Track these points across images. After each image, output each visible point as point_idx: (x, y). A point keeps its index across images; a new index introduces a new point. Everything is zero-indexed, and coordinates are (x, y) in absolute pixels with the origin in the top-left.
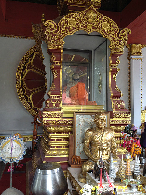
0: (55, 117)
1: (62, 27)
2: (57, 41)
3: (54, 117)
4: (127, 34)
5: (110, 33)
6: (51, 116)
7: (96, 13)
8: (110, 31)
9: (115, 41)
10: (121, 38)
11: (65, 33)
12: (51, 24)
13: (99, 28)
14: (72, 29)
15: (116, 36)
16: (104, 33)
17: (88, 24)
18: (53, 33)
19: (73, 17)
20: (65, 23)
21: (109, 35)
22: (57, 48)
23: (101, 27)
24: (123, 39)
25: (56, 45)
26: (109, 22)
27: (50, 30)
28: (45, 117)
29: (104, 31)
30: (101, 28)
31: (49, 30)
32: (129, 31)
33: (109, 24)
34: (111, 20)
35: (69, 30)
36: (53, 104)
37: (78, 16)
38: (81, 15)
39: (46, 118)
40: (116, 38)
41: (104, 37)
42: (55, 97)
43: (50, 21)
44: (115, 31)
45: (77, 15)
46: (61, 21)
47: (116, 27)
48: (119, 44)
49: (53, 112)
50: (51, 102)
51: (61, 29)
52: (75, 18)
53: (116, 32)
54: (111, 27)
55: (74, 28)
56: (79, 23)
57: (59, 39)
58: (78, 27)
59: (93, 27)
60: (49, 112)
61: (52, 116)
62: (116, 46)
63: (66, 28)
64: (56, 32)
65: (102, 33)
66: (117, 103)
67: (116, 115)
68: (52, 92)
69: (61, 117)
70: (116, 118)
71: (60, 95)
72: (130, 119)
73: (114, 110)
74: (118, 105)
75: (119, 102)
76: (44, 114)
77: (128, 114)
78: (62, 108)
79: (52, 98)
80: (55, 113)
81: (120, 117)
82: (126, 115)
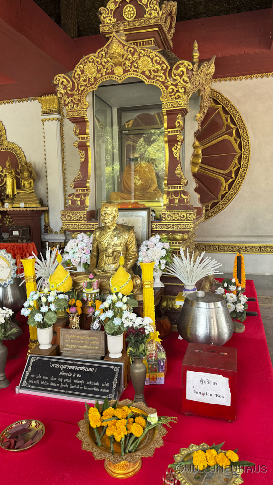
1: (79, 81)
2: (77, 104)
3: (74, 220)
4: (185, 71)
5: (155, 74)
6: (71, 218)
7: (124, 45)
8: (154, 71)
9: (167, 88)
10: (176, 80)
11: (84, 89)
12: (62, 79)
13: (134, 71)
14: (92, 80)
15: (166, 78)
16: (145, 77)
17: (116, 67)
18: (69, 92)
19: (90, 62)
20: (80, 73)
21: (153, 78)
22: (78, 115)
23: (137, 68)
24: (180, 82)
25: (77, 111)
26: (149, 57)
27: (64, 89)
29: (143, 73)
30: (137, 70)
31: (62, 90)
32: (188, 65)
33: (149, 59)
34: (151, 53)
35: (88, 82)
36: (76, 200)
37: (97, 58)
38: (100, 56)
40: (168, 81)
41: (147, 83)
43: (60, 75)
44: (162, 70)
45: (94, 57)
46: (74, 72)
47: (163, 62)
48: (175, 91)
49: (73, 212)
51: (78, 84)
52: (93, 62)
53: (165, 71)
54: (153, 63)
55: (96, 79)
56: (101, 69)
57: (79, 100)
58: (102, 76)
59: (125, 71)
60: (68, 212)
62: (171, 96)
63: (85, 81)
64: (72, 90)
65: (143, 78)
66: (173, 196)
67: (166, 216)
68: (76, 184)
69: (84, 220)
70: (167, 221)
71: (86, 187)
72: (191, 221)
73: (166, 207)
74: (174, 199)
75: (176, 193)
76: (62, 215)
77: (187, 213)
78: (87, 207)
79: (77, 193)
80: (76, 214)
81: (174, 220)
82: (184, 217)
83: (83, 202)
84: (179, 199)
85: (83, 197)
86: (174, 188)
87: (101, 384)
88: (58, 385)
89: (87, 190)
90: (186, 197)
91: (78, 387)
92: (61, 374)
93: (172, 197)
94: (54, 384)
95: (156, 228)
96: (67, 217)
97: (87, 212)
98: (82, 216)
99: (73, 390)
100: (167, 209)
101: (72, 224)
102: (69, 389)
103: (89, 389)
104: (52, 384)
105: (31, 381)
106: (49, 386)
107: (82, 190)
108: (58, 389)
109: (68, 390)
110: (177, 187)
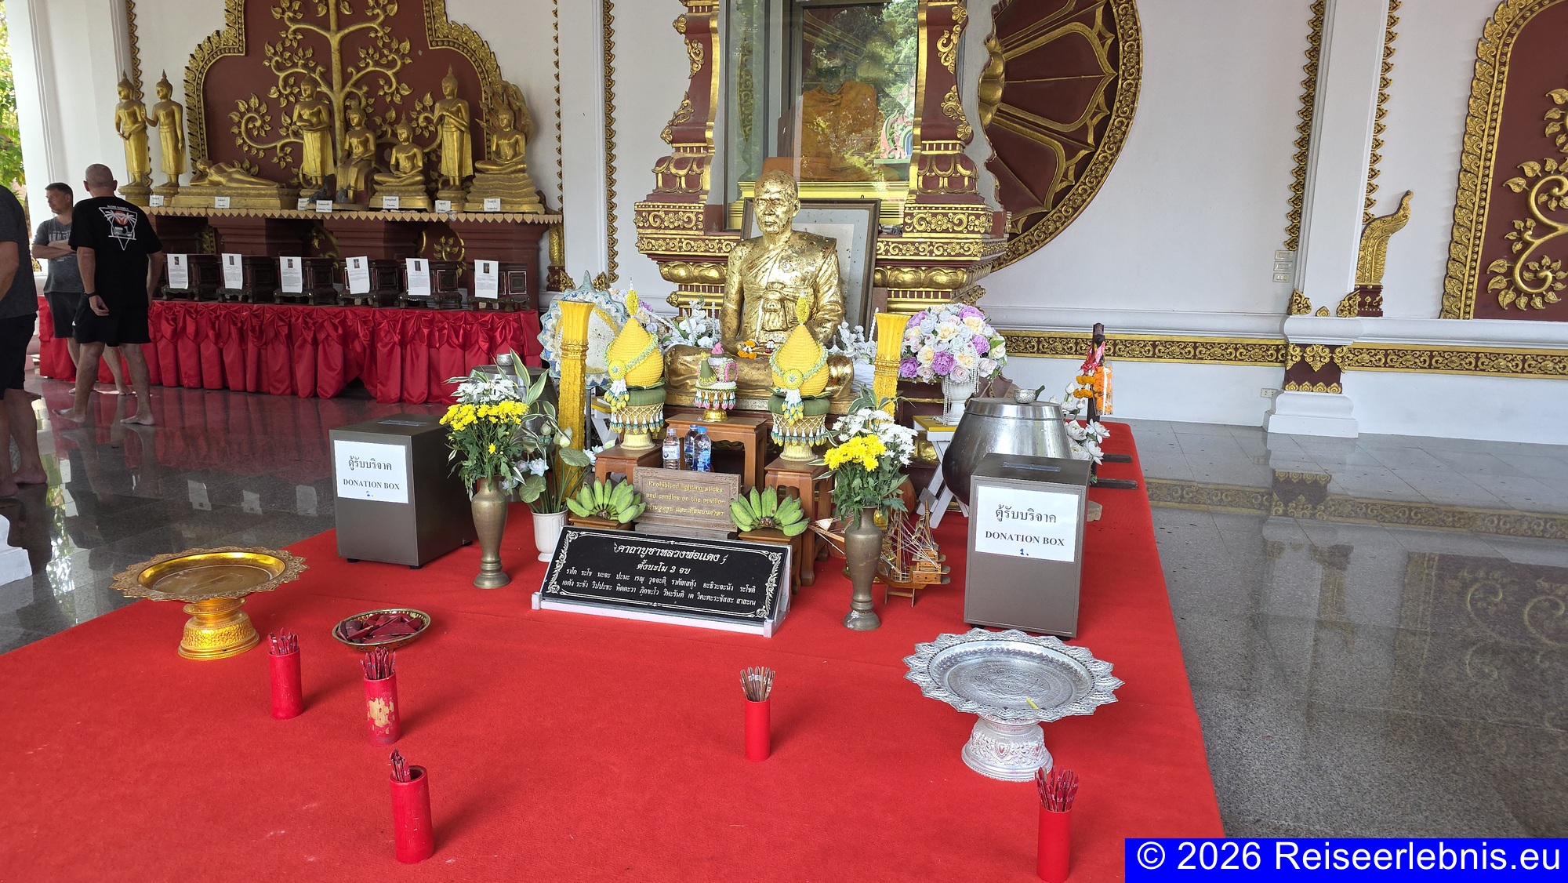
0: (675, 228)
3: (671, 227)
6: (662, 221)
28: (643, 227)
36: (675, 176)
39: (649, 231)
42: (692, 151)
49: (669, 207)
50: (668, 168)
60: (654, 206)
61: (666, 224)
66: (935, 168)
67: (915, 220)
68: (677, 131)
69: (697, 229)
70: (916, 235)
71: (705, 141)
72: (979, 236)
73: (914, 197)
74: (937, 177)
75: (943, 161)
76: (639, 213)
77: (969, 215)
78: (706, 193)
79: (677, 156)
80: (676, 213)
81: (934, 231)
82: (961, 221)
83: (694, 181)
84: (949, 177)
85: (695, 166)
86: (938, 147)
87: (737, 589)
88: (633, 590)
89: (706, 148)
90: (968, 172)
91: (682, 595)
92: (640, 566)
93: (931, 171)
94: (625, 589)
95: (887, 252)
96: (651, 219)
97: (706, 206)
98: (693, 216)
99: (671, 600)
100: (917, 202)
101: (664, 239)
102: (661, 598)
103: (709, 598)
104: (619, 588)
105: (570, 583)
106: (614, 593)
107: (691, 148)
108: (635, 599)
109: (658, 601)
110: (946, 148)
